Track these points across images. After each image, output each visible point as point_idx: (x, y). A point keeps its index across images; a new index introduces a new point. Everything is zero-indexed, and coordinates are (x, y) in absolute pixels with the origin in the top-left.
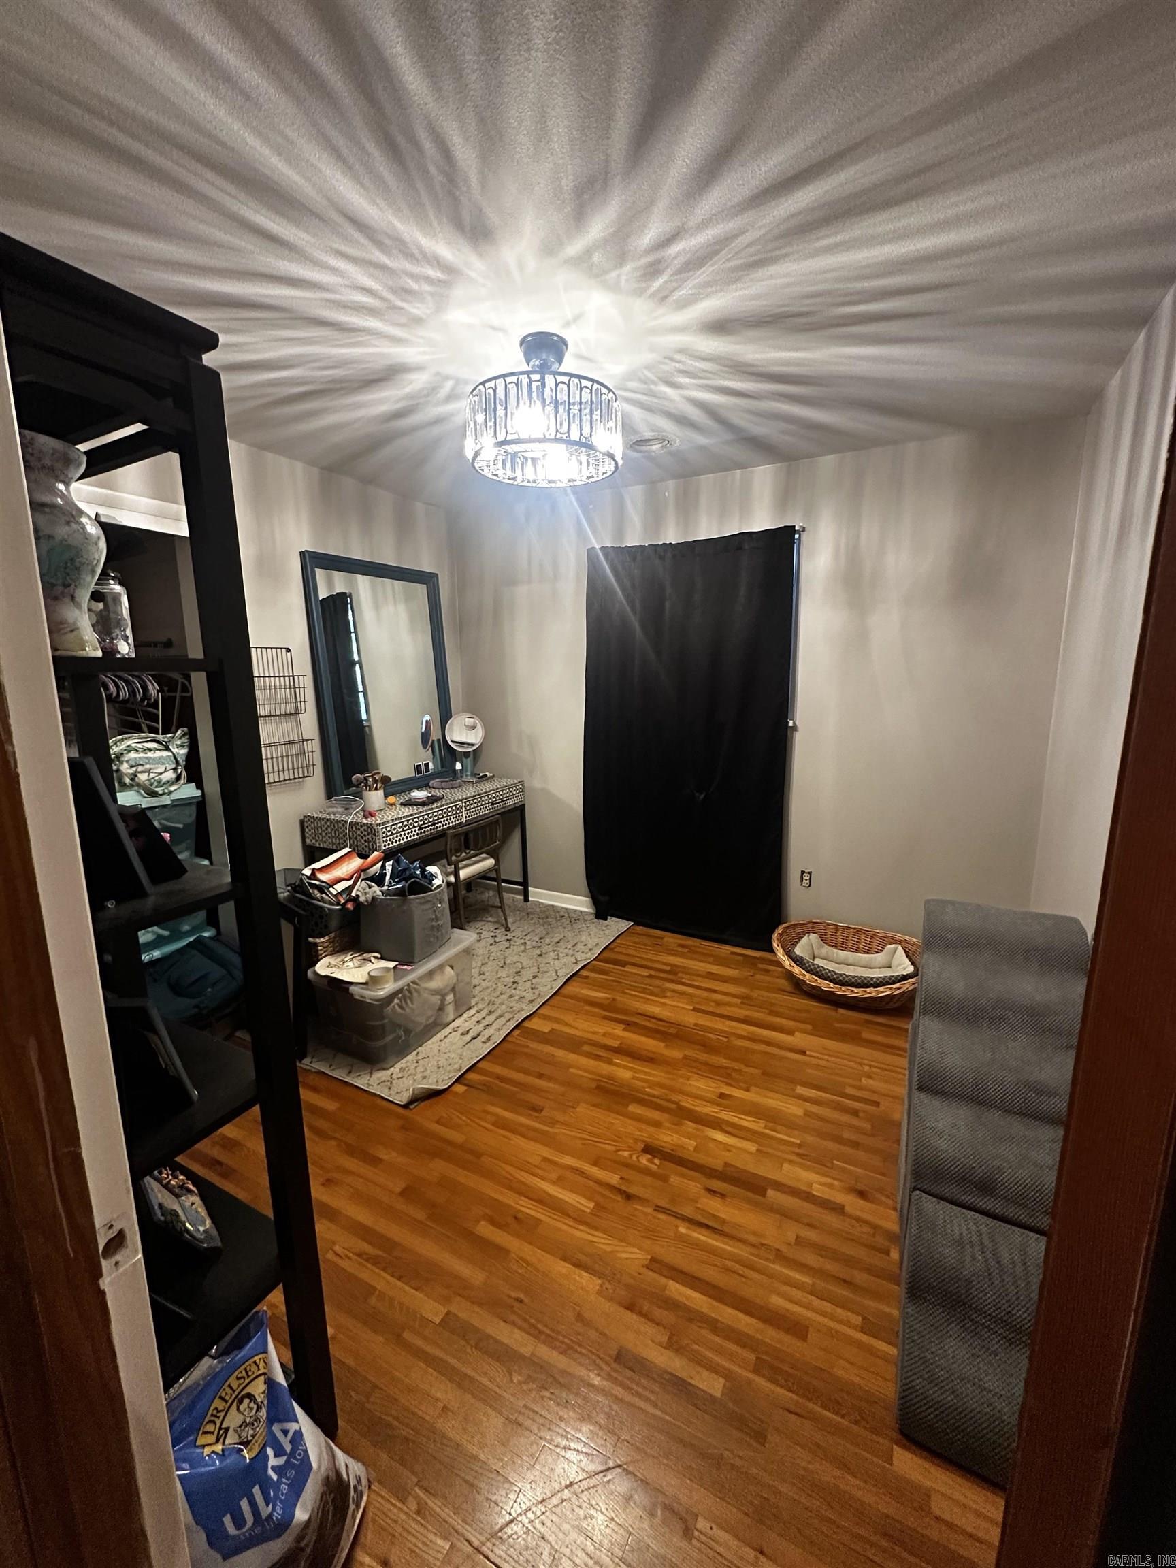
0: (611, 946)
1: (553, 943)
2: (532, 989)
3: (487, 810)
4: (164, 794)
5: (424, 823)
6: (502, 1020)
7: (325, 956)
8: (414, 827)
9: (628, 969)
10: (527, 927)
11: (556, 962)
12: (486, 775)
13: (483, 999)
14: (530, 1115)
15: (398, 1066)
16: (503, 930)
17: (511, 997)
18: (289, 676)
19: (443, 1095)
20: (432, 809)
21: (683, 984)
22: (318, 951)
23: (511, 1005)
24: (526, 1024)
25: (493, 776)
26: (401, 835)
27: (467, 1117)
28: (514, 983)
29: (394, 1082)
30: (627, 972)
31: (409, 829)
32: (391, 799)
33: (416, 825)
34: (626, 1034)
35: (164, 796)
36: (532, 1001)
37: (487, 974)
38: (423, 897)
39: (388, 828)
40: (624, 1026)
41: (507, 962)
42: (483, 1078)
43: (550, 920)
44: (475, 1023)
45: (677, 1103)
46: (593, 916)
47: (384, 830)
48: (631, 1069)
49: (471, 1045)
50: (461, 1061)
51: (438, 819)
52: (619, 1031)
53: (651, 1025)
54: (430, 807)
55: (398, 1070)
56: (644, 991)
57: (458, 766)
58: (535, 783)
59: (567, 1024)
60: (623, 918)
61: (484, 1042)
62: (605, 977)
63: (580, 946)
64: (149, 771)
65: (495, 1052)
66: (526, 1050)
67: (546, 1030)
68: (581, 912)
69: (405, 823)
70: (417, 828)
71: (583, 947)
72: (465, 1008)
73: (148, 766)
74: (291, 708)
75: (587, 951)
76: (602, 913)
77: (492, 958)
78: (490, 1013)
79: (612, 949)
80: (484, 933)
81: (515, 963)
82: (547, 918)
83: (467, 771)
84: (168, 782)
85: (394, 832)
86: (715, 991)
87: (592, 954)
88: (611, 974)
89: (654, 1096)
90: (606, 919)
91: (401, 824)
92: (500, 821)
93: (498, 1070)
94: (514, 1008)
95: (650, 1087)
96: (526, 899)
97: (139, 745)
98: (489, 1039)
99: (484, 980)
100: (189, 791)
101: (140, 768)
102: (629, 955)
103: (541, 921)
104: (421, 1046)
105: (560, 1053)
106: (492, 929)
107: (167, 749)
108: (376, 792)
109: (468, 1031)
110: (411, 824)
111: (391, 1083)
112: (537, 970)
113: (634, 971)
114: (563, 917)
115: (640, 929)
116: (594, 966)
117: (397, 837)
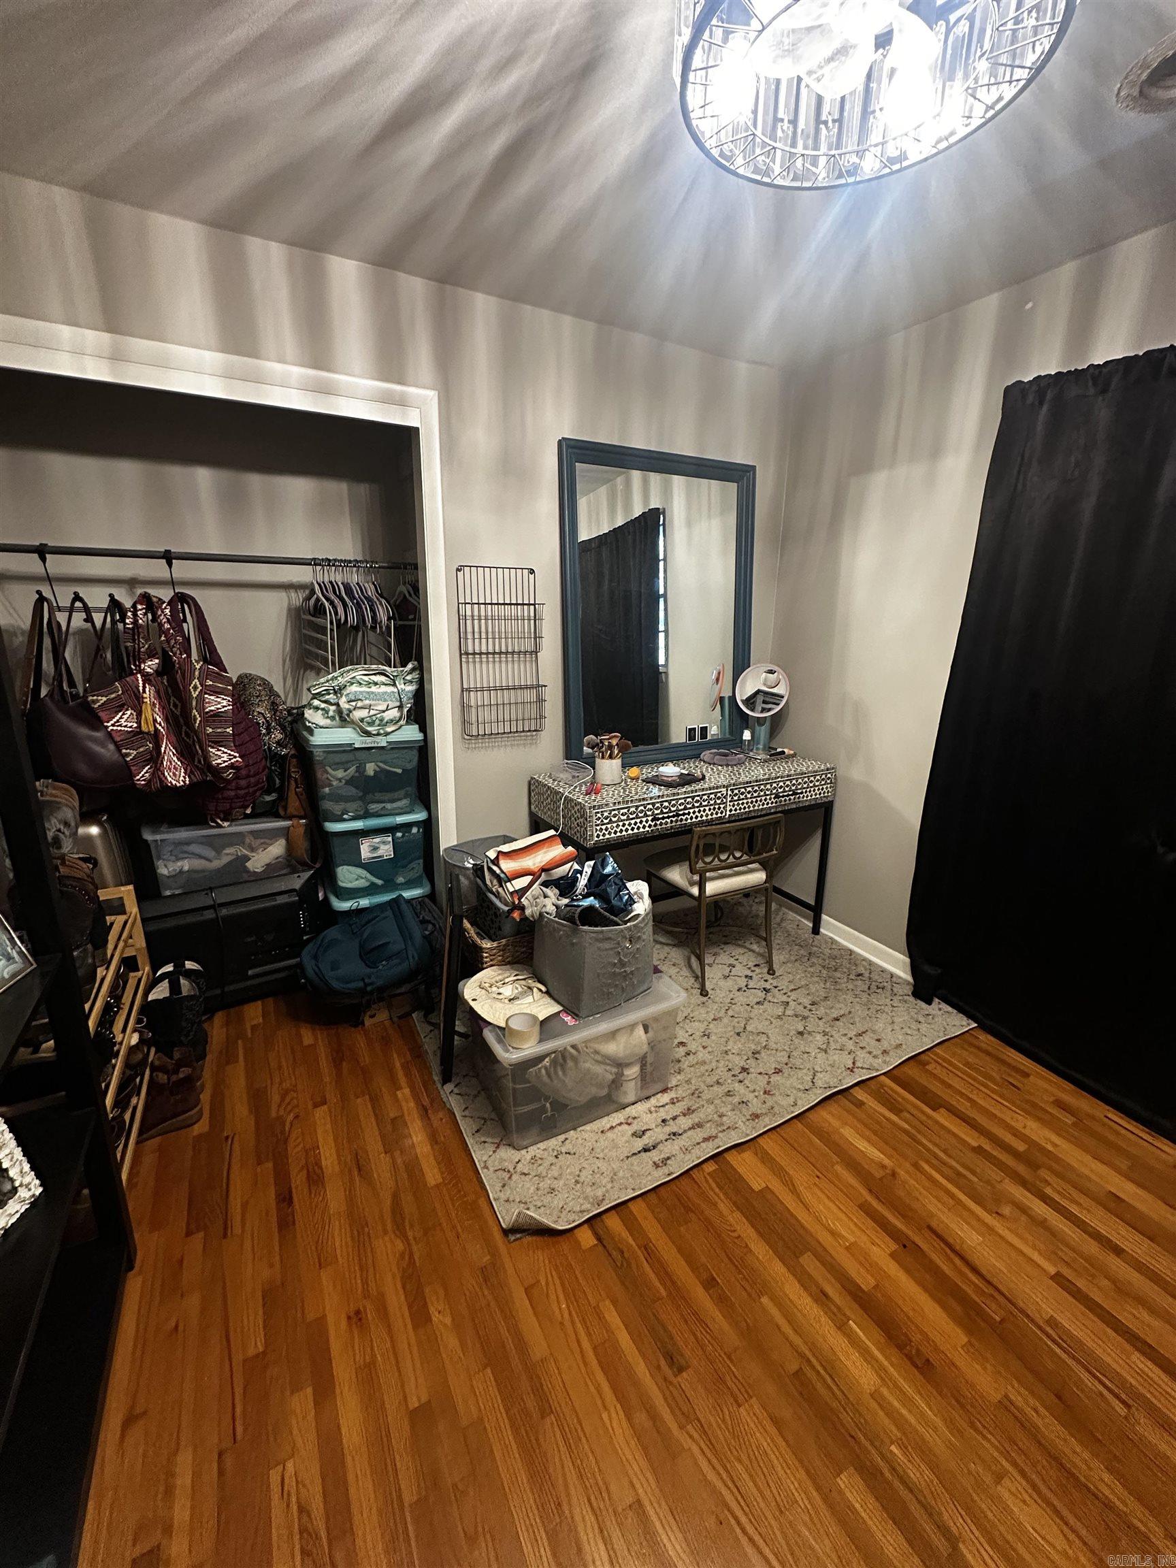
0: (923, 1057)
1: (829, 1018)
2: (765, 1092)
3: (769, 803)
4: (378, 734)
5: (662, 812)
6: (698, 1135)
7: (492, 966)
8: (646, 815)
9: (941, 1117)
10: (800, 978)
11: (821, 1055)
12: (783, 753)
13: (688, 1082)
14: (659, 1367)
15: (533, 1150)
16: (766, 970)
17: (729, 1094)
18: (529, 605)
19: (560, 1239)
20: (678, 794)
21: (1045, 1199)
22: (482, 957)
23: (723, 1110)
24: (731, 1157)
25: (794, 756)
26: (624, 825)
27: (568, 1307)
28: (744, 1070)
29: (515, 1177)
30: (937, 1122)
31: (637, 817)
32: (634, 771)
33: (649, 813)
34: (893, 1268)
35: (380, 737)
36: (756, 1116)
37: (713, 1037)
38: (602, 932)
39: (606, 814)
40: (894, 1246)
41: (749, 1028)
42: (625, 1234)
43: (838, 975)
44: (660, 1120)
45: (953, 1541)
46: (909, 990)
47: (599, 815)
48: (880, 1370)
49: (634, 1160)
50: (609, 1185)
51: (685, 808)
52: (881, 1251)
53: (946, 1268)
54: (675, 791)
55: (529, 1157)
56: (957, 1178)
57: (747, 735)
58: (854, 773)
59: (794, 1191)
60: (960, 1010)
61: (656, 1165)
62: (894, 1118)
63: (867, 1040)
64: (369, 707)
65: (662, 1191)
66: (708, 1212)
67: (757, 1186)
68: (892, 975)
69: (633, 809)
70: (650, 818)
71: (874, 1043)
72: (659, 1087)
73: (367, 702)
74: (528, 645)
75: (879, 1052)
76: (924, 990)
77: (730, 1013)
78: (688, 1112)
79: (925, 1064)
80: (738, 967)
81: (758, 1034)
82: (836, 970)
83: (758, 743)
84: (392, 721)
85: (614, 819)
86: (1118, 1251)
87: (885, 1062)
88: (906, 1114)
89: (904, 1481)
90: (929, 1002)
91: (626, 810)
92: (783, 823)
93: (653, 1231)
94: (725, 1119)
95: (903, 1447)
96: (816, 930)
97: (366, 678)
98: (665, 1161)
99: (704, 1047)
100: (411, 733)
101: (360, 704)
102: (950, 1086)
103: (825, 972)
104: (575, 1129)
105: (760, 1250)
106: (751, 964)
107: (394, 685)
108: (610, 761)
109: (644, 1132)
110: (641, 811)
111: (510, 1178)
112: (785, 1060)
113: (946, 1124)
114: (859, 975)
115: (985, 1039)
116: (882, 1086)
117: (618, 826)
